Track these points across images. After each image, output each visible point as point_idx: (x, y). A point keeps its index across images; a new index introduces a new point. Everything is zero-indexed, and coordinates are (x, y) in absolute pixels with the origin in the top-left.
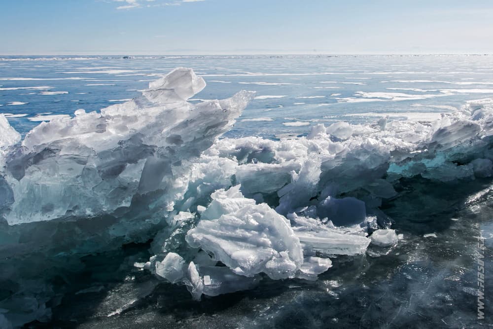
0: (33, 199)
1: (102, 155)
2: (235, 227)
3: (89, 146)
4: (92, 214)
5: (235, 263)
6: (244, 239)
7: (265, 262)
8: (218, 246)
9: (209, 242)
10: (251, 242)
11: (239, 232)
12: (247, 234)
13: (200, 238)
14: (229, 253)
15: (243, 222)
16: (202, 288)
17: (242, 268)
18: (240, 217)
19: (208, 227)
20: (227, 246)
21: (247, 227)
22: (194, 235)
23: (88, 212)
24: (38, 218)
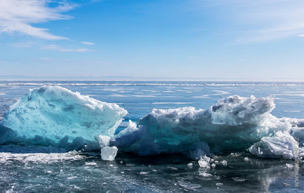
0: (218, 119)
1: (233, 109)
2: (277, 141)
3: (231, 106)
4: (232, 125)
5: (272, 149)
6: (279, 145)
7: (283, 152)
8: (269, 144)
9: (267, 143)
10: (281, 146)
11: (278, 143)
12: (281, 144)
13: (265, 141)
14: (272, 146)
15: (281, 140)
16: (259, 154)
17: (274, 151)
18: (281, 138)
19: (268, 139)
20: (272, 145)
21: (282, 142)
22: (263, 140)
23: (231, 124)
24: (219, 123)
